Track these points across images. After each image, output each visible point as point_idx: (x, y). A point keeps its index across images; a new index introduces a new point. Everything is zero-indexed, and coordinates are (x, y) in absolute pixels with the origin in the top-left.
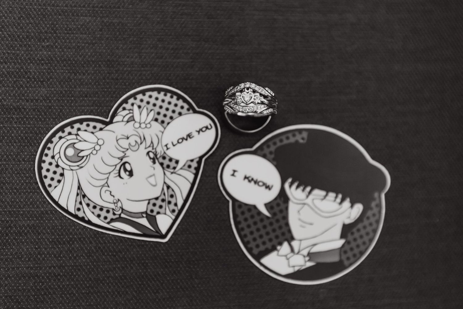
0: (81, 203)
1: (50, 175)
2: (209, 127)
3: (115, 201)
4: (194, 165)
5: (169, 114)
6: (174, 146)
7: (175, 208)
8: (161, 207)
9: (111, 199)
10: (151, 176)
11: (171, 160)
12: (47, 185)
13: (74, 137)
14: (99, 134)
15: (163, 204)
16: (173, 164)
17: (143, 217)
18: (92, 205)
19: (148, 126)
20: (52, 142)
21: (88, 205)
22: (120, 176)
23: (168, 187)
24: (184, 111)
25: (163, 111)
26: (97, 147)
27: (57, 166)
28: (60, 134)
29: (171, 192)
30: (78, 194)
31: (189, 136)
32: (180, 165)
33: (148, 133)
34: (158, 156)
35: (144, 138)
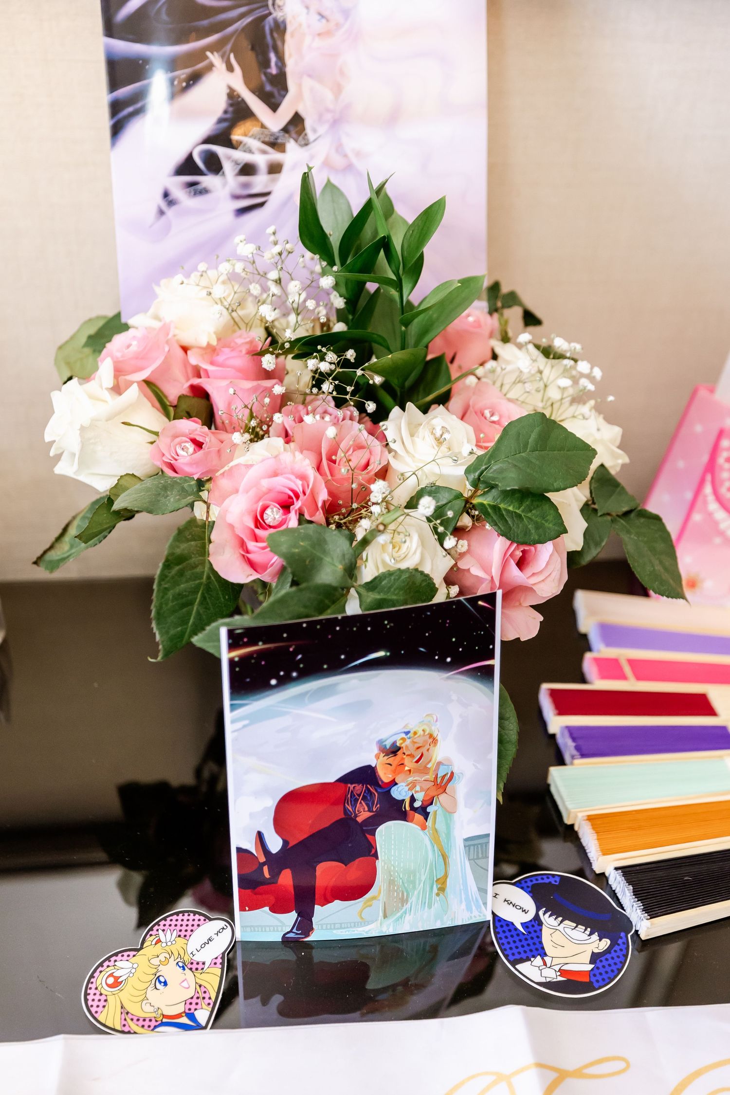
0: (125, 1020)
1: (95, 1003)
2: (225, 927)
3: (155, 1010)
4: (219, 961)
5: (189, 928)
6: (198, 951)
7: (211, 1001)
8: (197, 1004)
9: (151, 1009)
10: (183, 981)
11: (198, 963)
12: (93, 1012)
13: (113, 968)
14: (133, 960)
15: (199, 1001)
16: (200, 966)
17: (183, 1016)
19: (174, 942)
20: (94, 977)
21: (132, 1020)
22: (156, 988)
23: (200, 986)
24: (202, 921)
25: (184, 928)
26: (133, 971)
27: (101, 994)
28: (100, 969)
29: (203, 989)
30: (122, 1013)
31: (210, 940)
32: (207, 965)
33: (174, 948)
34: (186, 964)
35: (172, 953)
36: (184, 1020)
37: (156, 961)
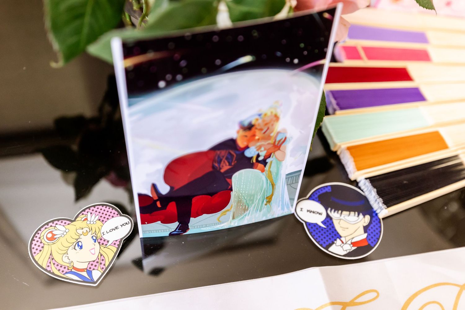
0: (50, 263)
1: (36, 247)
2: (128, 223)
3: (70, 262)
4: (118, 243)
5: (107, 217)
6: (107, 233)
7: (104, 267)
8: (96, 266)
9: (68, 261)
10: (92, 249)
11: (105, 240)
12: (33, 252)
13: (53, 228)
14: (67, 227)
15: (97, 264)
16: (105, 243)
17: (85, 271)
18: (56, 264)
19: (95, 223)
20: (41, 230)
21: (54, 264)
22: (75, 248)
23: (101, 255)
24: (115, 215)
25: (103, 216)
26: (65, 233)
28: (46, 226)
29: (102, 258)
30: (49, 258)
31: (116, 228)
32: (110, 243)
33: (93, 227)
34: (98, 239)
35: (92, 229)
36: (85, 274)
37: (80, 232)
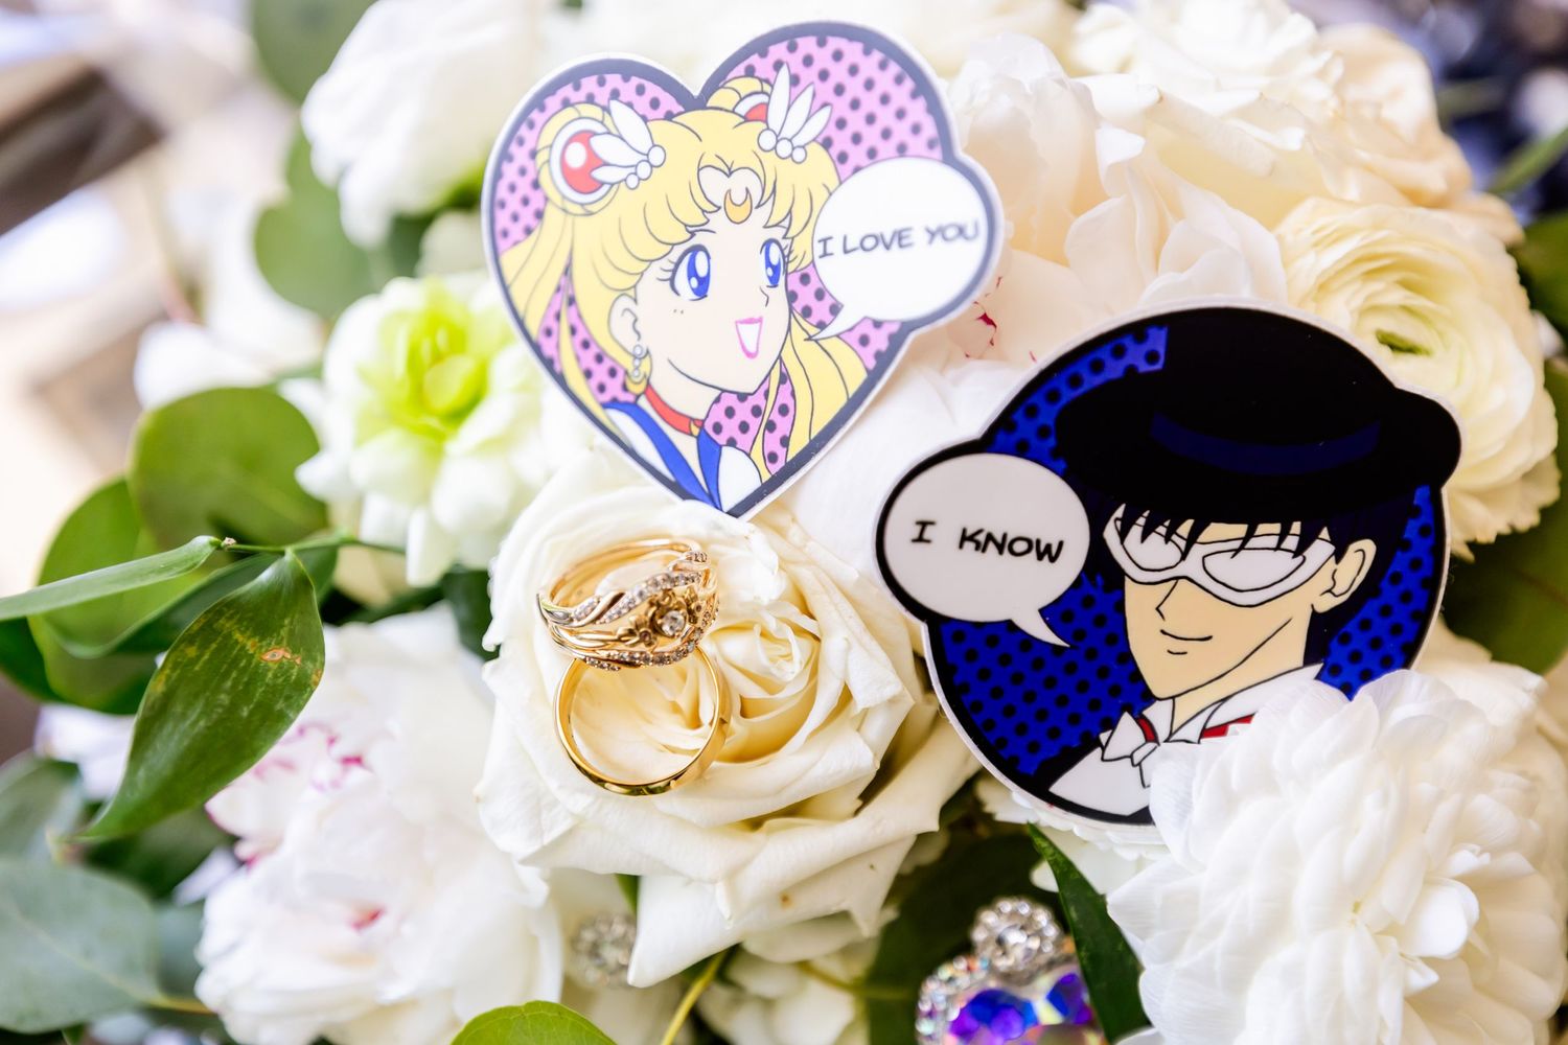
0: (558, 317)
1: (514, 202)
2: (970, 231)
3: (638, 351)
4: (880, 341)
5: (871, 136)
6: (846, 252)
7: (780, 451)
10: (750, 321)
11: (820, 294)
12: (499, 227)
13: (598, 113)
14: (661, 129)
15: (754, 423)
16: (821, 310)
17: (691, 434)
18: (581, 335)
19: (799, 154)
20: (542, 109)
21: (573, 331)
22: (672, 280)
23: (784, 378)
24: (917, 144)
25: (856, 121)
26: (644, 170)
27: (536, 185)
28: (567, 91)
29: (785, 396)
30: (558, 289)
31: (900, 239)
32: (840, 324)
33: (789, 177)
34: (791, 267)
35: (774, 191)
36: (688, 447)
37: (715, 185)
